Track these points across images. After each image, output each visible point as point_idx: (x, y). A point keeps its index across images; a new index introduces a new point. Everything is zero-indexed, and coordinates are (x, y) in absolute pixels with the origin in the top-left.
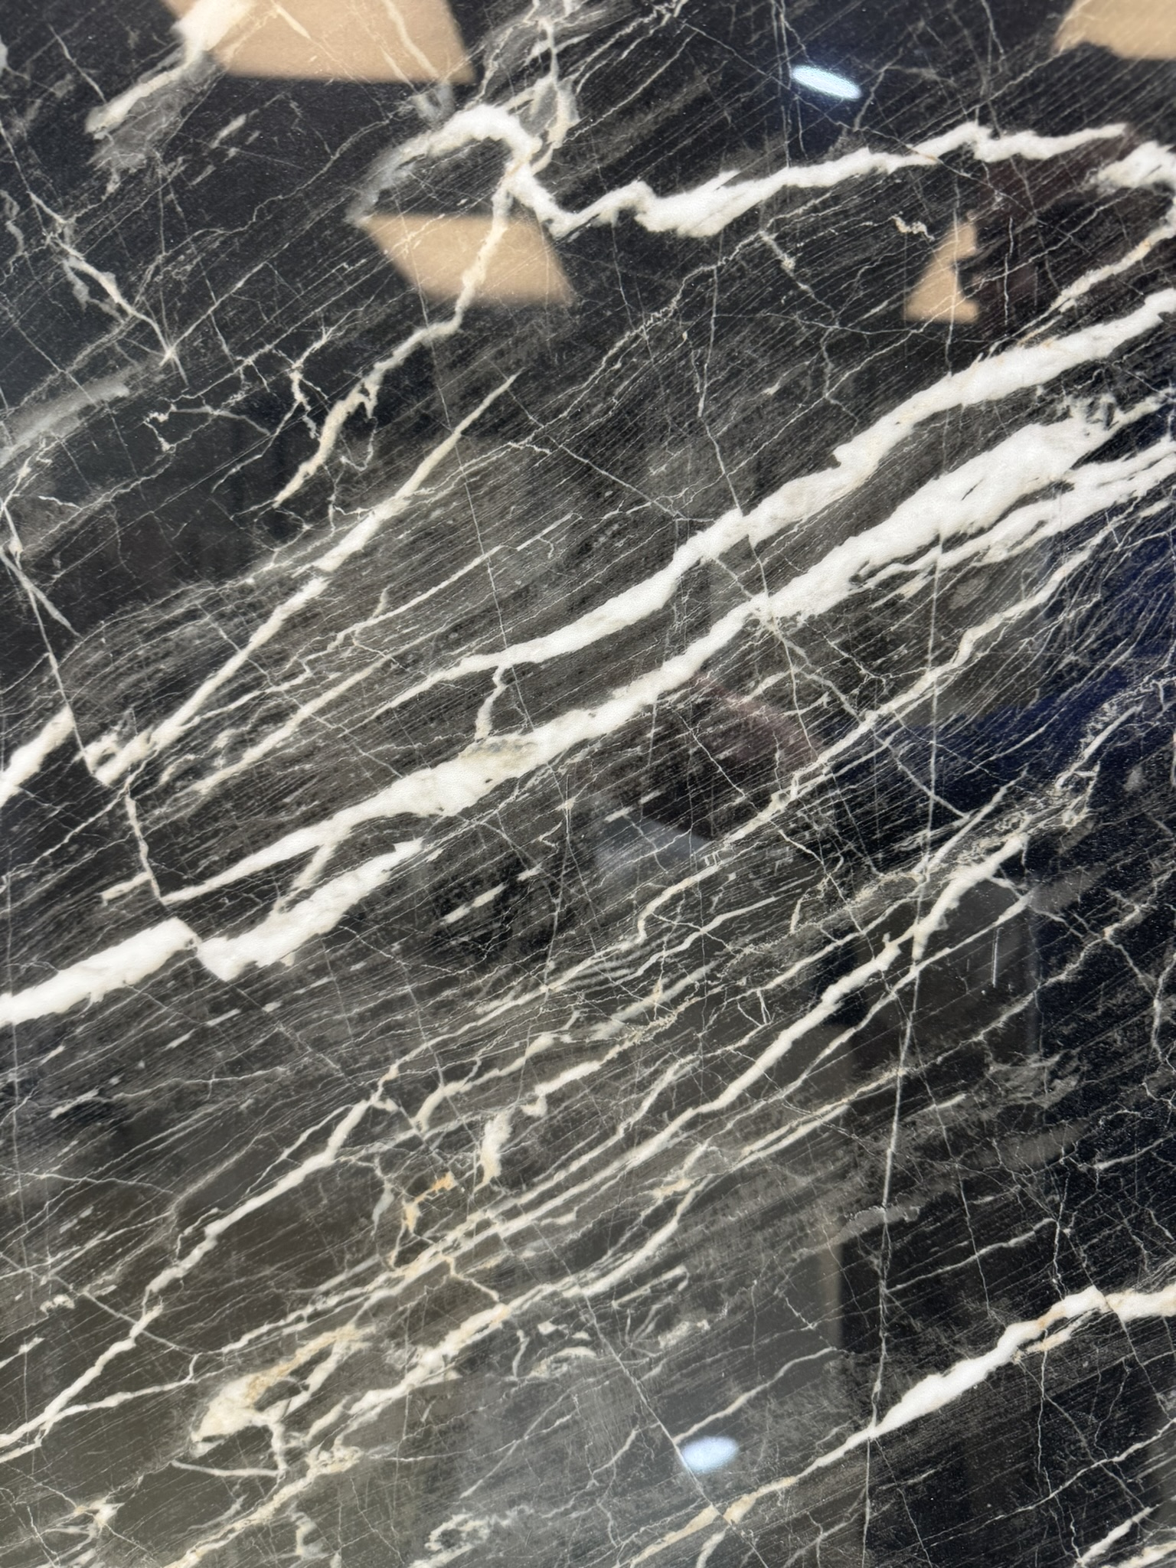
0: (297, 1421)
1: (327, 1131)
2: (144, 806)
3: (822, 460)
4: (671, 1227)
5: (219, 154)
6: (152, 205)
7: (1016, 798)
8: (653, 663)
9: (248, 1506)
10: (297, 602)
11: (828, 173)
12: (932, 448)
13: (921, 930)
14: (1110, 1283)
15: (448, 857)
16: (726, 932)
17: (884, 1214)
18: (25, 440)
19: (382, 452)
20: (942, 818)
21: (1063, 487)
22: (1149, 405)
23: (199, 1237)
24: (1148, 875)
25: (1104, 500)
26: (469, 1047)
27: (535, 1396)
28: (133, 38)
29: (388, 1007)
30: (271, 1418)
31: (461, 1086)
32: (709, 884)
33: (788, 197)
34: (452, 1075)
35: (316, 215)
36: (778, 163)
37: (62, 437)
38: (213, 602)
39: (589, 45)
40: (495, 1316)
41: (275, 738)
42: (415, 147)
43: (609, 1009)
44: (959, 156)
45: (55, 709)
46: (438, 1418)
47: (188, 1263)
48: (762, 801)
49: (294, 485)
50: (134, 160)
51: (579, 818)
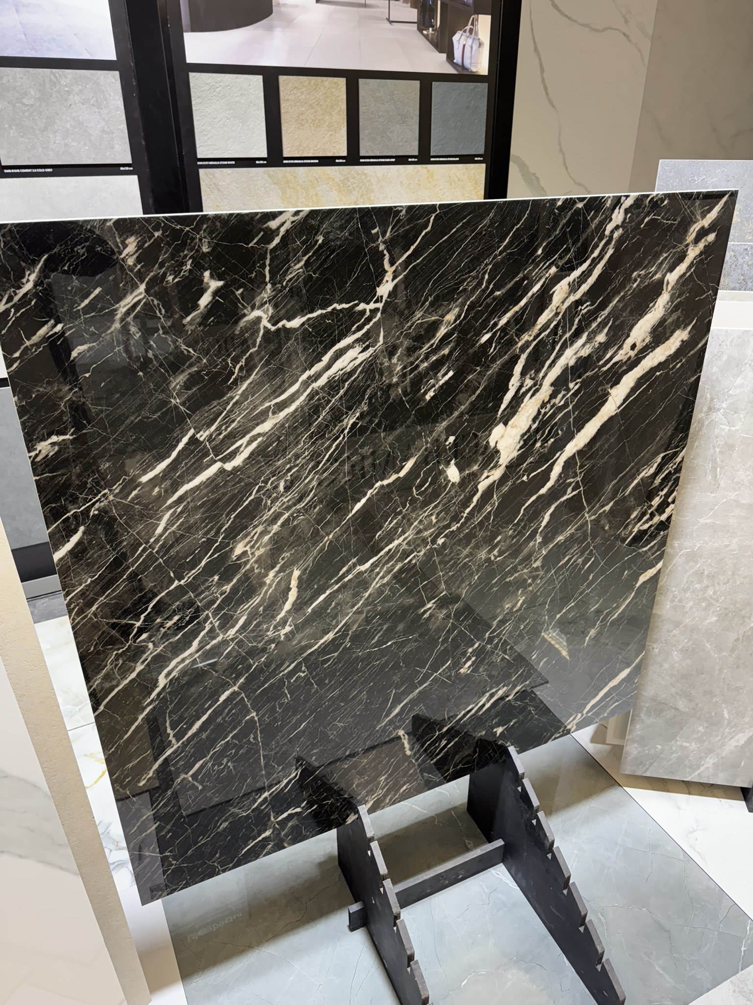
0: (252, 547)
1: (252, 492)
2: (210, 443)
3: (320, 360)
4: (314, 491)
5: (209, 324)
6: (198, 335)
7: (357, 408)
8: (298, 398)
9: (245, 567)
10: (234, 400)
11: (315, 314)
12: (337, 355)
13: (346, 431)
14: (382, 480)
15: (267, 439)
16: (316, 440)
17: (347, 479)
18: (177, 381)
19: (247, 372)
20: (347, 413)
21: (357, 358)
22: (367, 343)
23: (230, 518)
25: (363, 359)
26: (276, 471)
27: (295, 527)
28: (190, 306)
29: (260, 467)
30: (248, 548)
31: (275, 478)
32: (312, 433)
33: (309, 319)
34: (273, 476)
35: (229, 333)
36: (307, 314)
37: (185, 379)
38: (218, 404)
39: (273, 298)
40: (286, 516)
41: (233, 425)
42: (246, 319)
43: (299, 458)
44: (334, 309)
45: (190, 429)
46: (278, 537)
47: (228, 524)
48: (319, 416)
49: (232, 380)
50: (193, 327)
51: (289, 427)
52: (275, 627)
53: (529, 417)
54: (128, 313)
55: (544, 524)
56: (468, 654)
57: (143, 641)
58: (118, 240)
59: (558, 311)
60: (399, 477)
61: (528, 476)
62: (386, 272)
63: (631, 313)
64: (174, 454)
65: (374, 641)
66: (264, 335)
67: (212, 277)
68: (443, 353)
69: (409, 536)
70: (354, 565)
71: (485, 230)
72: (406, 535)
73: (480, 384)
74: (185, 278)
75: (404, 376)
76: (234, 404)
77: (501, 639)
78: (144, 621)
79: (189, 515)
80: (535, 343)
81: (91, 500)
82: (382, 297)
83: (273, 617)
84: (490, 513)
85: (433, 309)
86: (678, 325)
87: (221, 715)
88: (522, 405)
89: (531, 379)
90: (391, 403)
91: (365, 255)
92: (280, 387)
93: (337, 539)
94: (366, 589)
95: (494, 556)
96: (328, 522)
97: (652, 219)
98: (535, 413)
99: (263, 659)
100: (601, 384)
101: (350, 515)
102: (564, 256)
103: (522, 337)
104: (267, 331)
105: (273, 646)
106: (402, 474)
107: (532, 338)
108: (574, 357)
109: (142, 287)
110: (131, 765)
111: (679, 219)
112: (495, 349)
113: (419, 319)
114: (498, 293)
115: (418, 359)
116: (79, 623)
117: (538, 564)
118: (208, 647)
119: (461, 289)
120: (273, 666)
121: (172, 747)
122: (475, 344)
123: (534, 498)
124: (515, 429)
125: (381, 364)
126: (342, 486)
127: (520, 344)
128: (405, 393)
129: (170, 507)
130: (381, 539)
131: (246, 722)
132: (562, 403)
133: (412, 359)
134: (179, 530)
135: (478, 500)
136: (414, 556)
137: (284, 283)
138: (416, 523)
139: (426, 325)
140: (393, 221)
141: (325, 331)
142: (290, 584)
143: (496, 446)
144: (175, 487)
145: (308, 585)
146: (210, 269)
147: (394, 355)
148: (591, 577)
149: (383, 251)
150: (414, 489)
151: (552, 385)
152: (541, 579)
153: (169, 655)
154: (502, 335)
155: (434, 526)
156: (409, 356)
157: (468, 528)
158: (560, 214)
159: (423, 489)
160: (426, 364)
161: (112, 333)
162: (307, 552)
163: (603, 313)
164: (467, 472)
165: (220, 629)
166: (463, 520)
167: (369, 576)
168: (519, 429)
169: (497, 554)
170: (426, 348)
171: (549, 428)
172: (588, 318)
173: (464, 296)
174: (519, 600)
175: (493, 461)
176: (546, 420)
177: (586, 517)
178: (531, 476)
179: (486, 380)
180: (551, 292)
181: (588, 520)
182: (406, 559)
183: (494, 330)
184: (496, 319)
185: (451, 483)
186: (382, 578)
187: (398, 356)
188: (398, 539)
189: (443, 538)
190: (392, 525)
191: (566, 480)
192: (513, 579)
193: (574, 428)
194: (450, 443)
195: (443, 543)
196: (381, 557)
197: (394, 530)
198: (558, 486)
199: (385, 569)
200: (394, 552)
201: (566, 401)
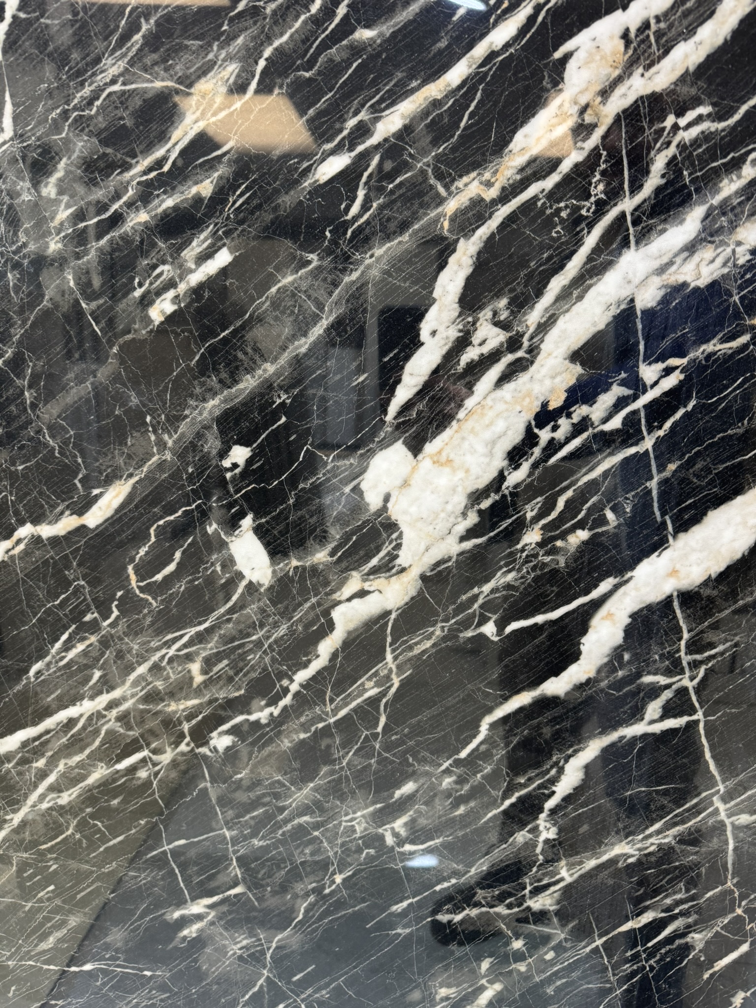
53: (494, 443)
55: (564, 787)
59: (588, 118)
60: (83, 527)
61: (501, 625)
65: (44, 946)
68: (194, 190)
69: (124, 699)
72: (116, 694)
73: (321, 306)
75: (80, 238)
80: (504, 211)
84: (374, 702)
85: (155, 56)
88: (469, 403)
89: (497, 324)
90: (47, 314)
94: (15, 804)
95: (396, 835)
98: (515, 436)
103: (460, 183)
106: (94, 518)
107: (492, 193)
108: (657, 281)
112: (365, 207)
113: (113, 82)
114: (364, 34)
115: (117, 196)
122: (297, 182)
123: (523, 699)
124: (447, 470)
127: (452, 206)
128: (85, 286)
130: (46, 685)
132: (616, 423)
133: (99, 194)
135: (334, 656)
136: (144, 761)
138: (142, 669)
139: (138, 102)
143: (384, 509)
147: (49, 174)
150: (130, 569)
151: (575, 356)
152: (559, 949)
154: (388, 166)
155: (198, 692)
156: (92, 183)
157: (305, 727)
159: (159, 577)
160: (143, 217)
164: (295, 563)
166: (287, 700)
167: (20, 774)
168: (461, 474)
169: (403, 832)
170: (139, 169)
171: (569, 493)
172: (704, 161)
173: (254, 31)
174: (482, 989)
175: (378, 550)
176: (555, 466)
177: (716, 812)
178: (509, 629)
179: (340, 298)
180: (557, 55)
181: (728, 822)
182: (120, 758)
183: (360, 148)
184: (363, 115)
185: (244, 583)
186: (56, 788)
187: (60, 180)
188: (92, 698)
189: (228, 732)
190: (71, 655)
191: (639, 675)
192: (462, 922)
193: (663, 515)
194: (235, 466)
195: (228, 749)
196: (47, 732)
197: (80, 670)
198: (609, 687)
199: (61, 767)
200: (84, 728)
201: (631, 421)
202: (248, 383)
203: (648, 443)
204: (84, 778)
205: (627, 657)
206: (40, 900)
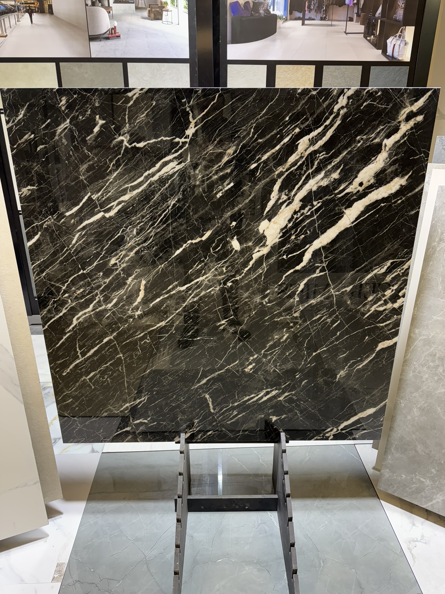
0: (120, 262)
1: (119, 231)
2: (98, 201)
3: (155, 166)
4: (152, 238)
5: (98, 141)
6: (93, 146)
7: (176, 195)
8: (143, 185)
9: (116, 271)
10: (110, 181)
11: (151, 141)
12: (163, 165)
13: (170, 208)
14: (192, 240)
15: (127, 204)
16: (153, 209)
17: (171, 235)
18: (83, 168)
19: (116, 167)
20: (170, 197)
21: (175, 167)
22: (181, 160)
23: (108, 243)
24: (188, 201)
25: (179, 168)
26: (131, 223)
27: (142, 256)
28: (89, 131)
29: (123, 219)
30: (117, 262)
32: (151, 205)
33: (148, 144)
34: (130, 225)
35: (108, 146)
36: (147, 141)
37: (87, 167)
38: (102, 182)
40: (137, 248)
41: (109, 194)
42: (116, 140)
43: (144, 218)
44: (162, 140)
45: (89, 192)
46: (133, 259)
47: (107, 246)
48: (154, 197)
49: (109, 170)
50: (91, 142)
51: (138, 200)
52: (132, 310)
53: (285, 218)
54: (61, 133)
55: (300, 289)
56: (250, 361)
57: (66, 297)
58: (58, 98)
59: (303, 155)
61: (287, 256)
62: (191, 122)
63: (358, 161)
64: (81, 204)
65: (189, 334)
66: (125, 149)
67: (100, 118)
68: (226, 171)
69: (209, 276)
70: (176, 286)
71: (250, 104)
72: (207, 275)
73: (251, 193)
74: (87, 118)
75: (203, 181)
76: (110, 183)
77: (273, 357)
78: (67, 287)
79: (88, 237)
80: (287, 173)
81: (44, 220)
82: (188, 136)
83: (131, 304)
84: (261, 274)
86: (396, 174)
87: (104, 350)
88: (280, 211)
89: (286, 195)
90: (196, 196)
91: (179, 113)
92: (133, 177)
93: (166, 268)
94: (184, 302)
95: (266, 302)
96: (161, 258)
97: (369, 104)
98: (290, 217)
99: (126, 326)
100: (337, 205)
101: (173, 256)
102: (304, 123)
103: (278, 168)
104: (126, 147)
105: (131, 320)
106: (204, 238)
107: (285, 170)
108: (316, 185)
109: (68, 121)
110: (59, 362)
111: (391, 105)
112: (260, 173)
113: (211, 150)
114: (260, 141)
115: (211, 173)
116: (37, 280)
117: (297, 314)
118: (97, 310)
119: (236, 136)
120: (131, 332)
121: (79, 359)
122: (247, 169)
123: (292, 270)
124: (276, 224)
125: (189, 173)
126: (168, 239)
127: (277, 173)
129: (79, 231)
130: (192, 274)
131: (118, 358)
132: (309, 213)
133: (207, 172)
134: (83, 243)
135: (253, 265)
136: (213, 290)
137: (135, 124)
138: (213, 270)
139: (215, 154)
140: (194, 95)
141: (157, 150)
142: (140, 287)
143: (263, 233)
144: (81, 221)
145: (150, 291)
146: (99, 114)
147: (197, 169)
148: (338, 334)
149: (188, 111)
150: (211, 248)
151: (301, 201)
152: (300, 325)
153: (78, 309)
154: (265, 165)
155: (225, 274)
157: (247, 280)
158: (300, 98)
159: (217, 250)
160: (216, 177)
161: (54, 141)
162: (149, 271)
163: (335, 160)
164: (245, 245)
165: (104, 302)
166: (243, 275)
167: (185, 295)
168: (279, 225)
169: (267, 301)
170: (215, 167)
171: (300, 228)
172: (324, 162)
173: (239, 140)
174: (284, 335)
175: (262, 242)
176: (297, 222)
177: (331, 292)
178: (289, 257)
179: (255, 191)
180: (297, 144)
181: (334, 294)
182: (208, 290)
183: (259, 162)
184: (260, 156)
185: (234, 250)
186: (193, 297)
187: (199, 170)
188: (202, 277)
189: (231, 282)
190: (198, 267)
191: (315, 264)
192: (280, 320)
193: (318, 231)
194: (233, 226)
195: (231, 286)
196: (192, 285)
197: (200, 271)
198: (309, 267)
199: (195, 292)
200: (200, 283)
201: (312, 212)
202: (236, 209)
203: (315, 217)
204: (200, 294)
205: (312, 260)
206: (189, 324)
